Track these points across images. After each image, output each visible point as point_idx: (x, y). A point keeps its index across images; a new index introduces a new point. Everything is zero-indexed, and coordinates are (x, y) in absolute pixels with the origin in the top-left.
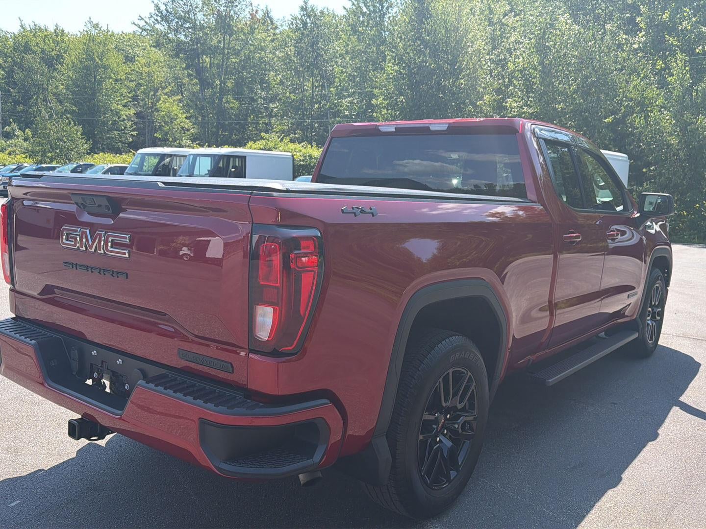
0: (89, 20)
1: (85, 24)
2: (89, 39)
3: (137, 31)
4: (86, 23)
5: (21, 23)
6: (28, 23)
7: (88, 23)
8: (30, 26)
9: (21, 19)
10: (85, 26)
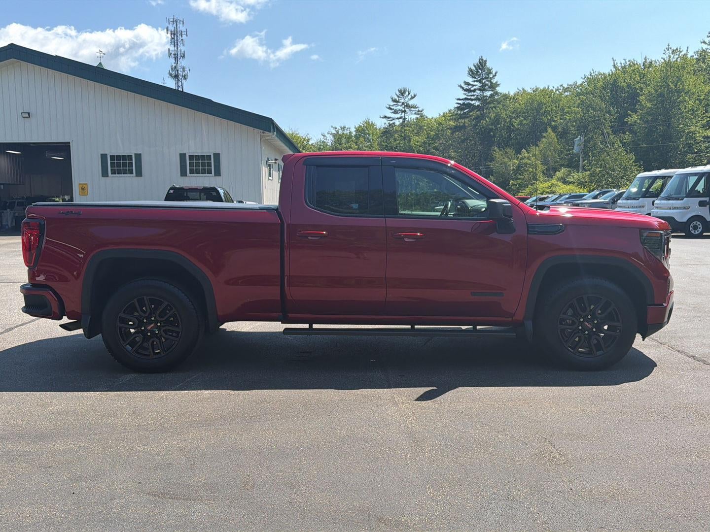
0: (667, 47)
1: (664, 52)
2: (668, 64)
3: (707, 49)
4: (665, 50)
5: (614, 63)
6: (620, 62)
7: (666, 50)
8: (621, 64)
9: (614, 59)
10: (664, 53)
